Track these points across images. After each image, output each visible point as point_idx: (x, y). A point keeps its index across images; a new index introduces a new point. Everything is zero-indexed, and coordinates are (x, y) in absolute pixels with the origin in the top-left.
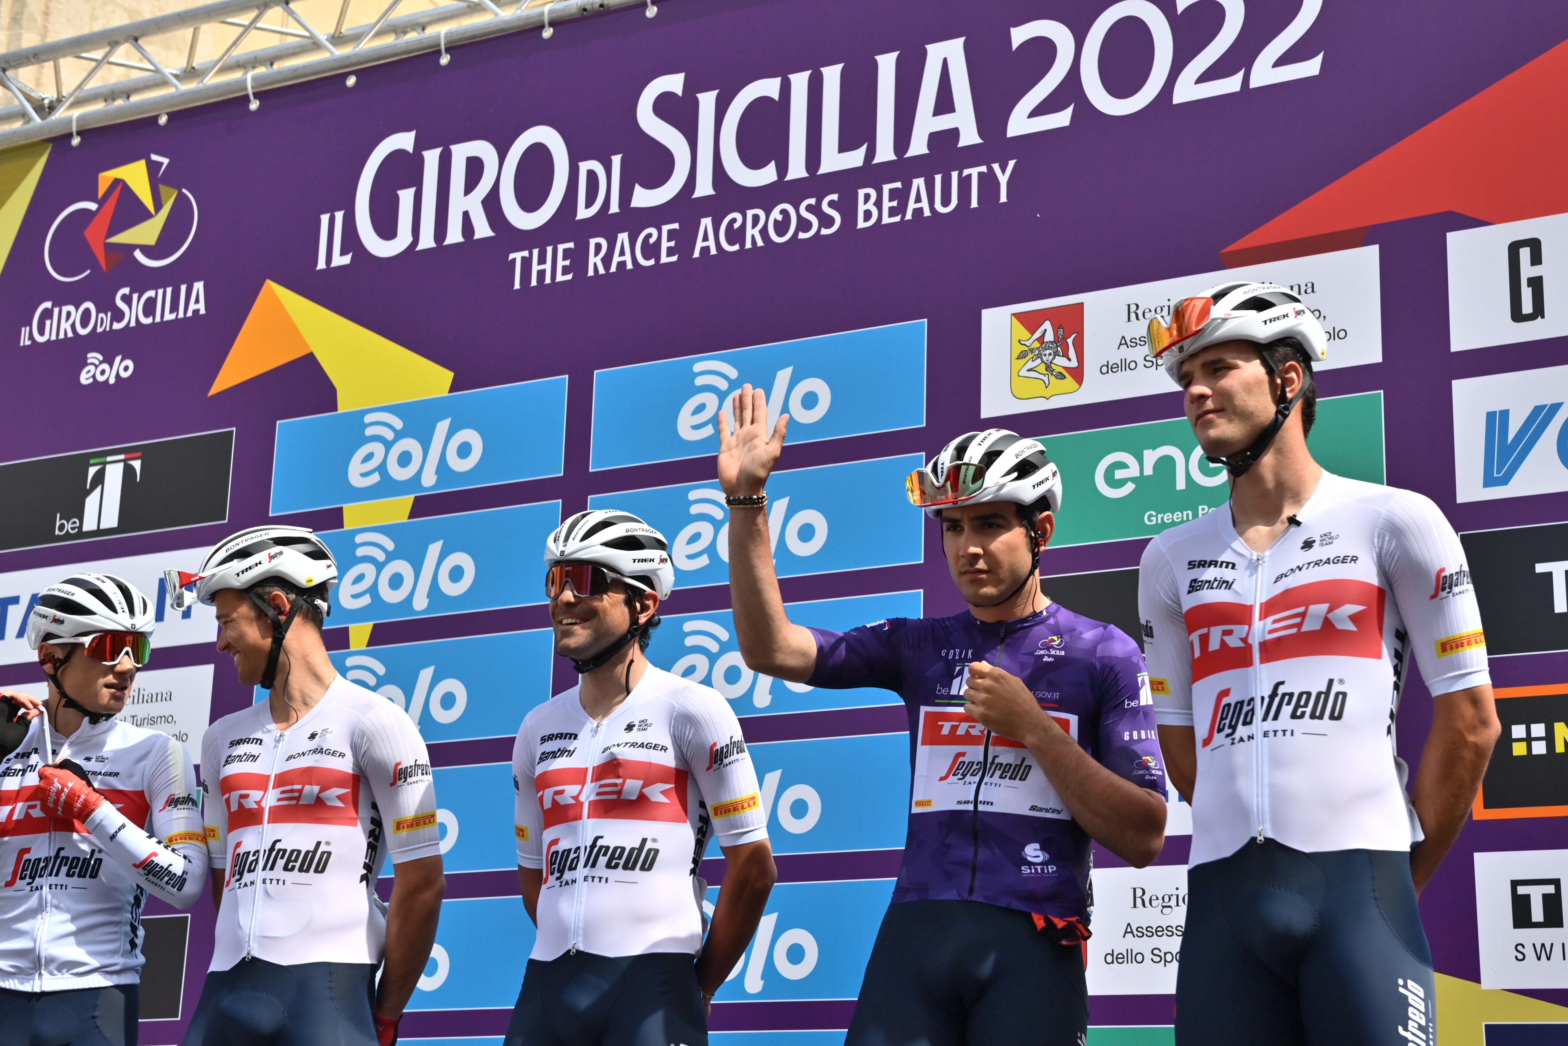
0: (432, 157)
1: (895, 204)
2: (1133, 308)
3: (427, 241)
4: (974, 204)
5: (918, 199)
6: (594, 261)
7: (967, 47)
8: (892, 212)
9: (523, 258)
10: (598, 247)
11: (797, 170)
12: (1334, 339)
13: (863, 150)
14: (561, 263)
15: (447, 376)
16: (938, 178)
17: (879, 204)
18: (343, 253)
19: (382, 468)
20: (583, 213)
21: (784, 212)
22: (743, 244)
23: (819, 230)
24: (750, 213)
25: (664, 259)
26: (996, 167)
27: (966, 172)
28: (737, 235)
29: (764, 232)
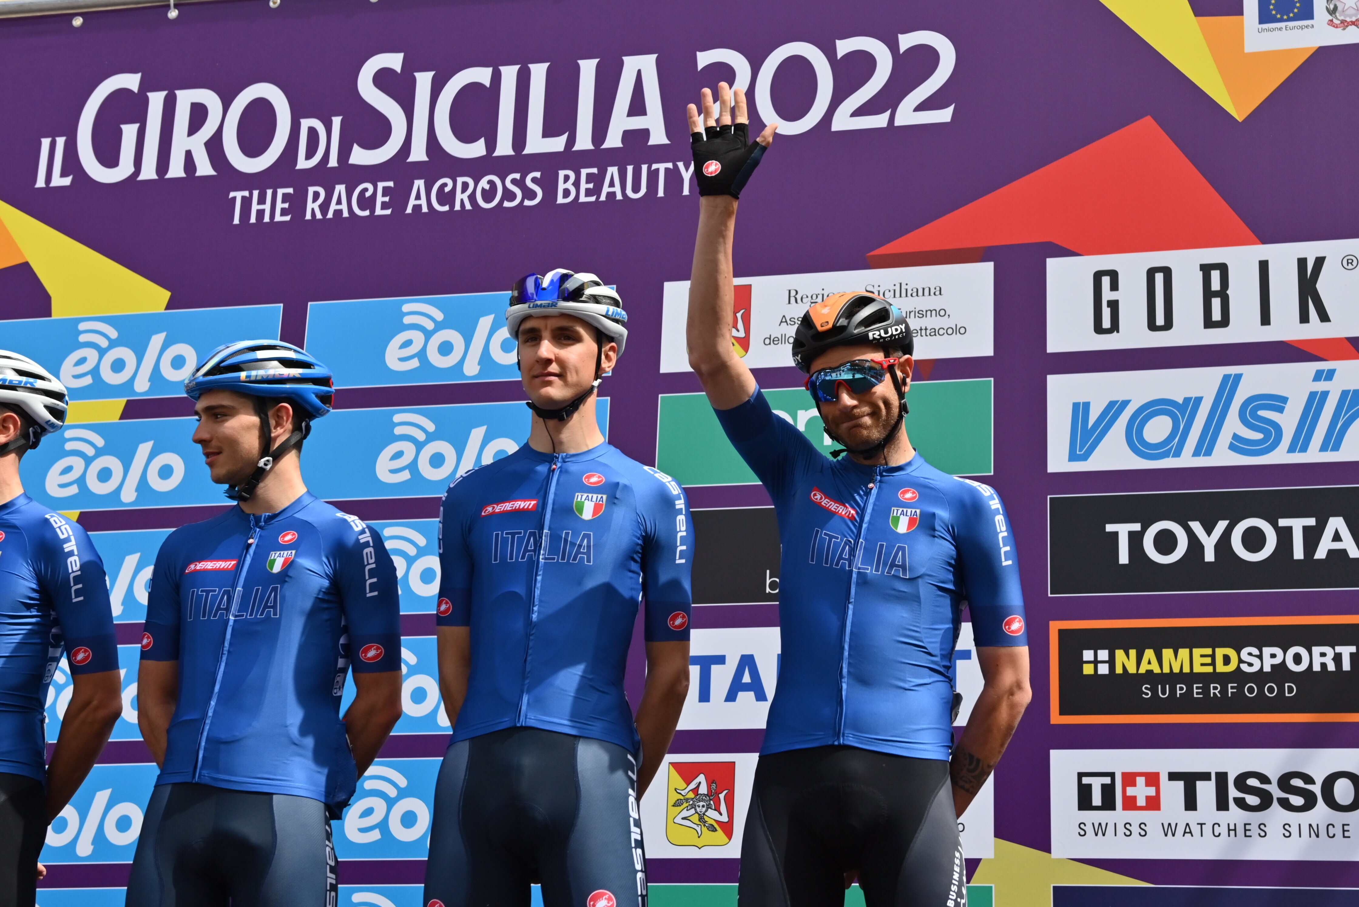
0: (156, 99)
1: (591, 186)
2: (793, 293)
3: (149, 172)
4: (661, 193)
5: (612, 184)
6: (312, 207)
7: (659, 62)
8: (588, 193)
9: (243, 198)
10: (316, 196)
11: (504, 147)
12: (956, 334)
13: (564, 138)
14: (280, 205)
15: (165, 295)
16: (630, 169)
17: (577, 184)
18: (63, 174)
19: (95, 372)
20: (303, 163)
21: (491, 182)
22: (452, 205)
23: (522, 201)
24: (460, 180)
25: (379, 211)
26: (681, 165)
27: (654, 166)
28: (446, 197)
29: (472, 198)
